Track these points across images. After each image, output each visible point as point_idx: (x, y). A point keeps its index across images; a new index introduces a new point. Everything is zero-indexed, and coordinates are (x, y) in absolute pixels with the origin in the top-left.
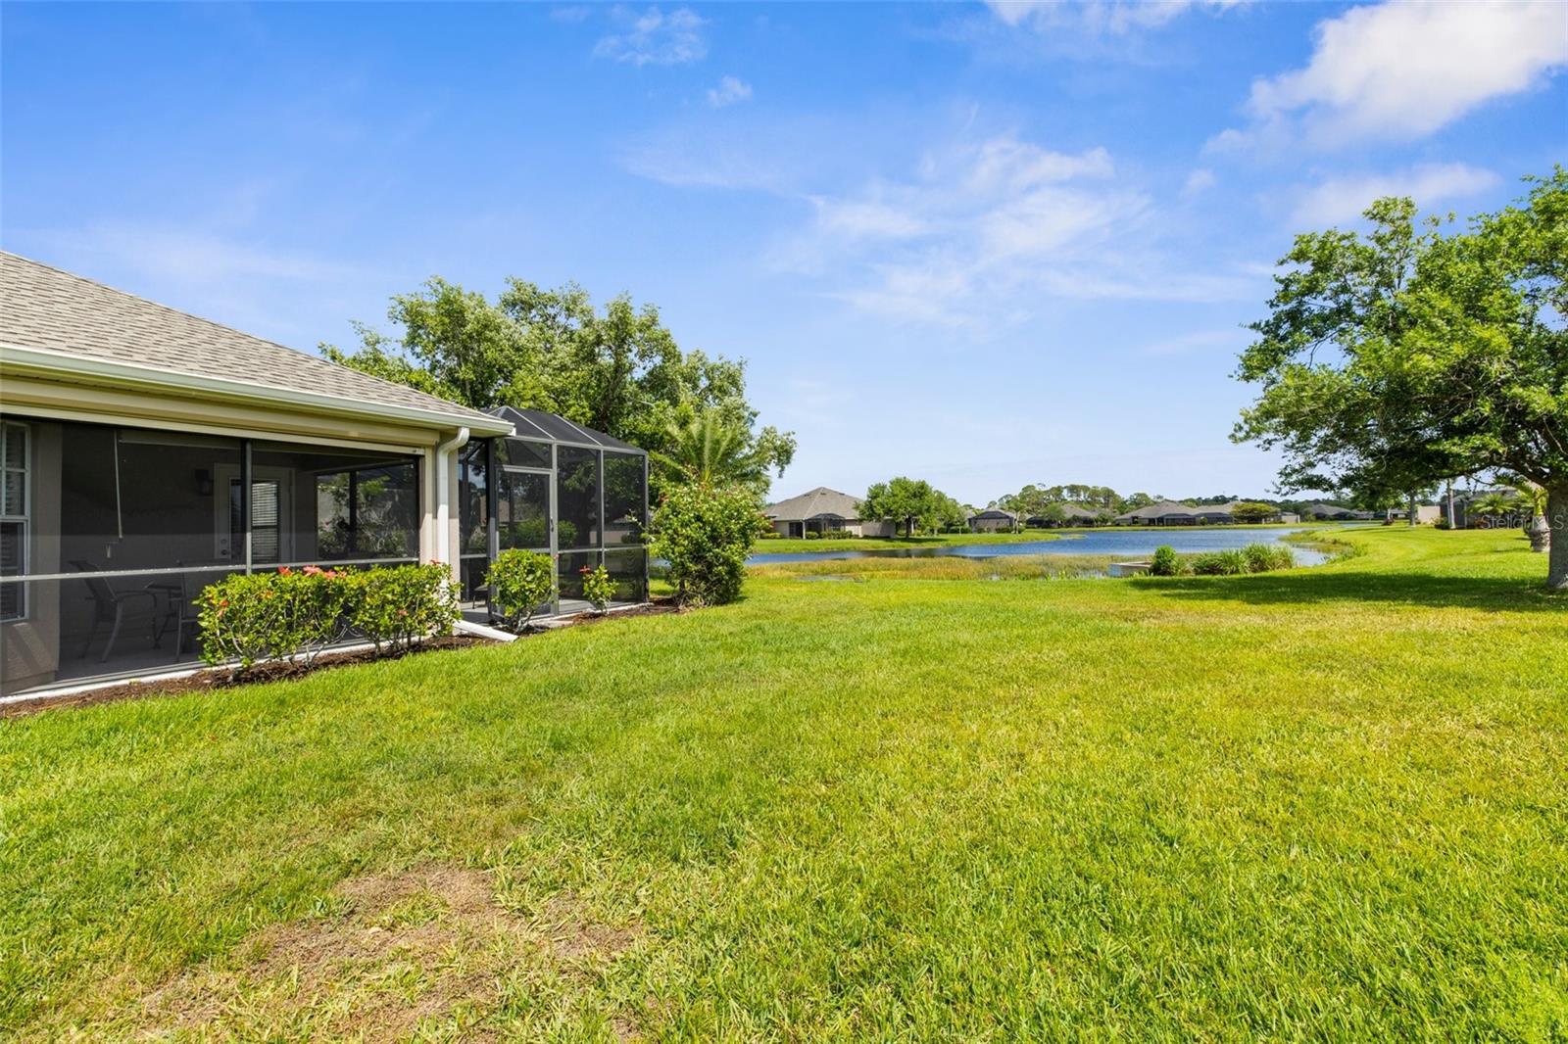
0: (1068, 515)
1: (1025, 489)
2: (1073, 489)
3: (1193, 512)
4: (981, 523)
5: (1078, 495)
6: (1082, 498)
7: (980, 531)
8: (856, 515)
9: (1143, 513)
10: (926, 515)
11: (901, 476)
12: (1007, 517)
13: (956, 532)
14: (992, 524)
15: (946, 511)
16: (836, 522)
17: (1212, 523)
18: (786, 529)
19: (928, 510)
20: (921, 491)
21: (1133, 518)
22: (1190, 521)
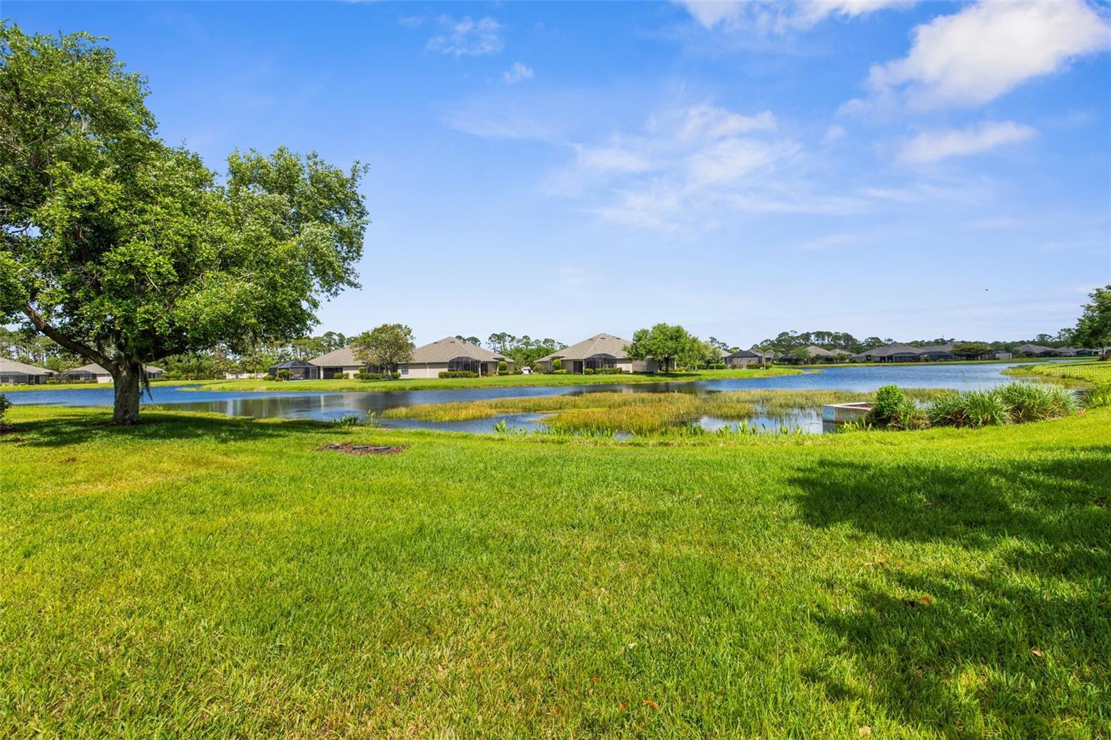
0: (813, 355)
1: (781, 335)
2: (820, 335)
3: (917, 351)
4: (736, 361)
5: (823, 339)
6: (826, 342)
7: (734, 367)
8: (625, 355)
9: (874, 353)
10: (681, 354)
11: (661, 323)
12: (756, 356)
13: (712, 368)
14: (745, 361)
15: (699, 352)
16: (609, 361)
17: (935, 360)
18: (571, 366)
19: (683, 351)
20: (677, 334)
21: (867, 356)
22: (915, 359)
